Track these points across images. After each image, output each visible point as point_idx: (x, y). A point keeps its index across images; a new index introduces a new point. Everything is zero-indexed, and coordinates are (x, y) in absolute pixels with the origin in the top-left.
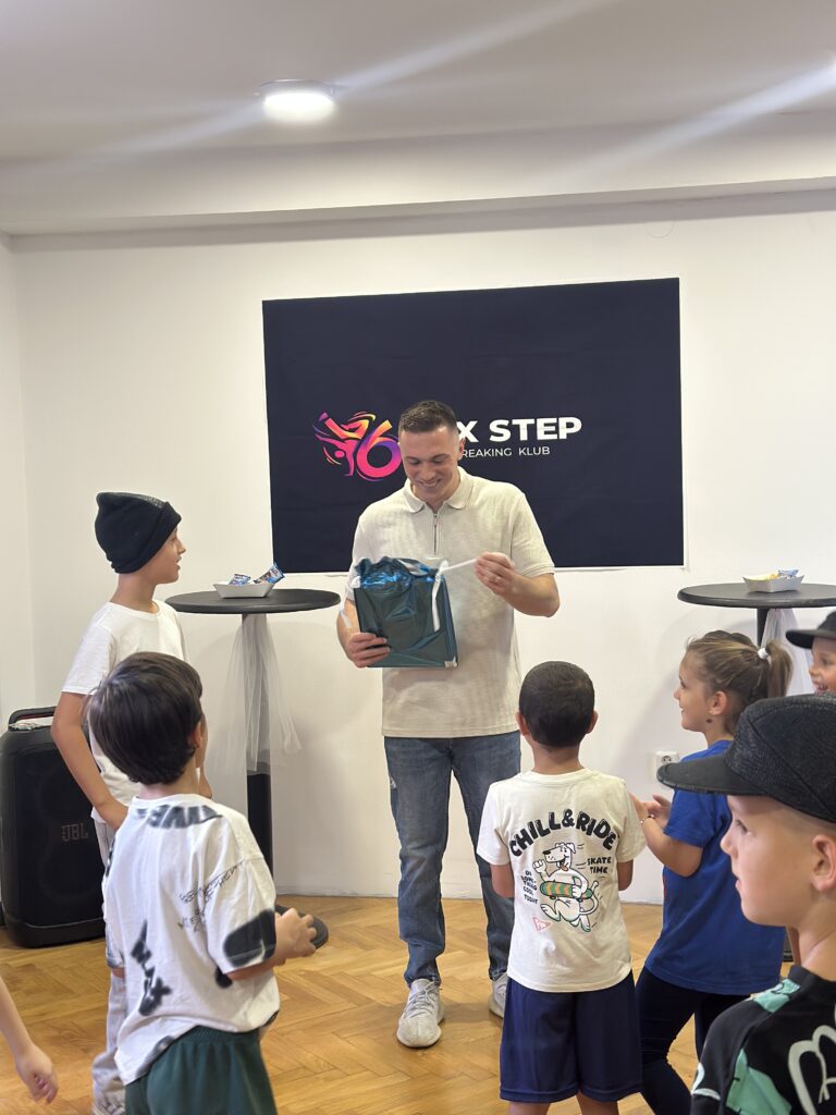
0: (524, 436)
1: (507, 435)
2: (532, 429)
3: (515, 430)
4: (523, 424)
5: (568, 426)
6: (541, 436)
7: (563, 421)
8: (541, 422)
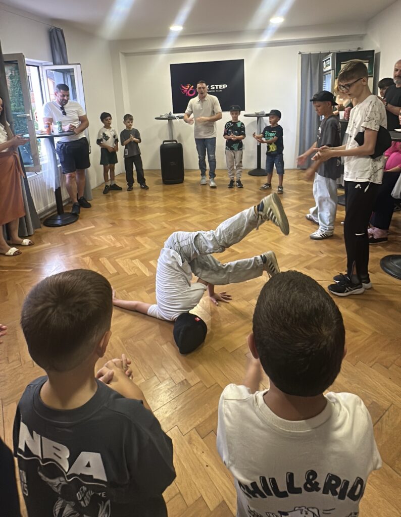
0: (217, 88)
1: (214, 88)
2: (218, 87)
3: (215, 87)
4: (217, 86)
5: (225, 86)
6: (220, 88)
7: (224, 85)
8: (220, 86)
